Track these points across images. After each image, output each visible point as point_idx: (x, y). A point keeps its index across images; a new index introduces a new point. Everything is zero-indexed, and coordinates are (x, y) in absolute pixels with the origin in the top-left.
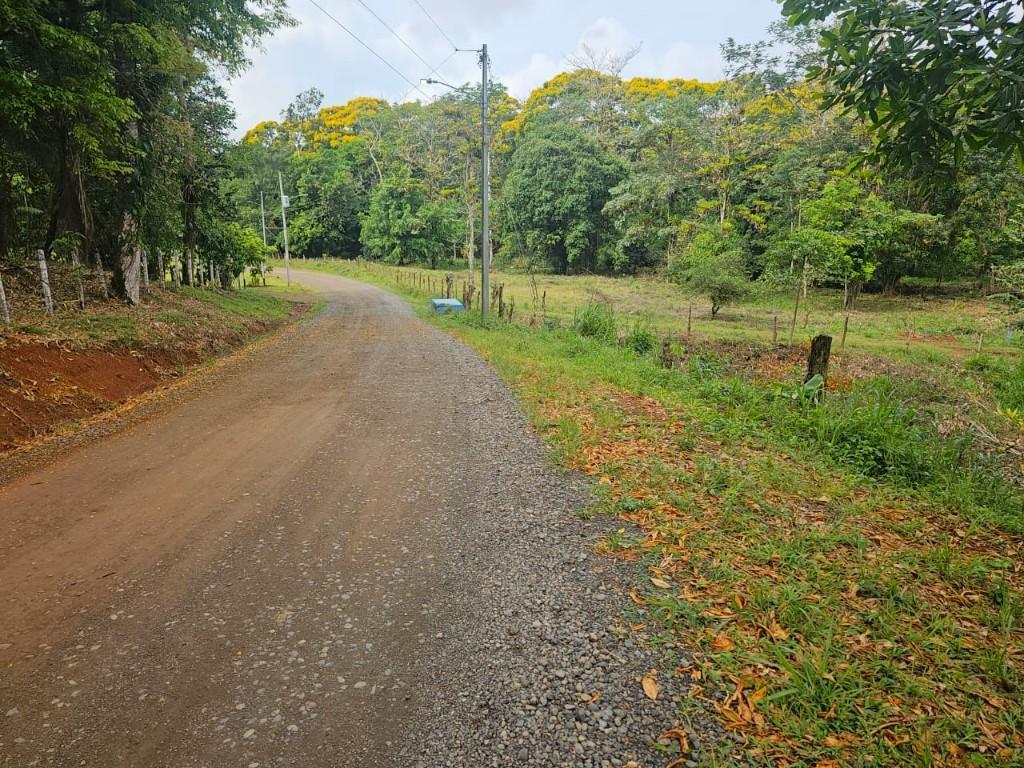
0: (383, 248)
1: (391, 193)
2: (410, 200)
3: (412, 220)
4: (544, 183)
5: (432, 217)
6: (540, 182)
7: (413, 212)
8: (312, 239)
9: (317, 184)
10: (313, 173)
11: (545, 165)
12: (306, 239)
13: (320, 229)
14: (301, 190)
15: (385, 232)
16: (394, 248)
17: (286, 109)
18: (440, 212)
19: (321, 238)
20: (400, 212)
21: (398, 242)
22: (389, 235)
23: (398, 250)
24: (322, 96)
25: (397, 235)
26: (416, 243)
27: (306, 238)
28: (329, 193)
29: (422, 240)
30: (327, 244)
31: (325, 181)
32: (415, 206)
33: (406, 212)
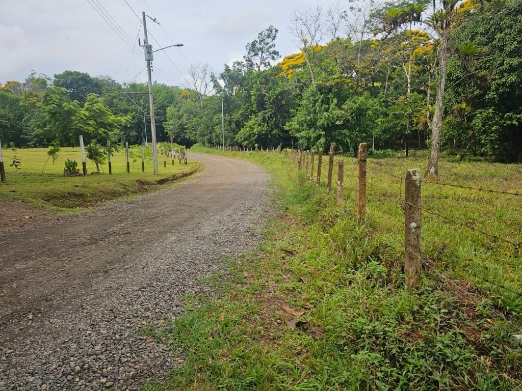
0: (309, 139)
1: (320, 89)
2: (337, 95)
3: (338, 112)
4: (508, 49)
5: (358, 109)
6: (501, 49)
7: (339, 106)
8: (259, 136)
9: (264, 92)
10: (261, 84)
11: (511, 27)
12: (254, 136)
13: (265, 128)
14: (253, 98)
15: (312, 125)
16: (319, 139)
17: (250, 43)
18: (365, 104)
19: (266, 135)
20: (327, 106)
21: (323, 133)
22: (316, 128)
23: (322, 140)
24: (277, 31)
25: (323, 127)
26: (340, 134)
27: (255, 134)
28: (272, 98)
29: (345, 131)
30: (271, 139)
31: (270, 89)
32: (342, 100)
33: (332, 106)
